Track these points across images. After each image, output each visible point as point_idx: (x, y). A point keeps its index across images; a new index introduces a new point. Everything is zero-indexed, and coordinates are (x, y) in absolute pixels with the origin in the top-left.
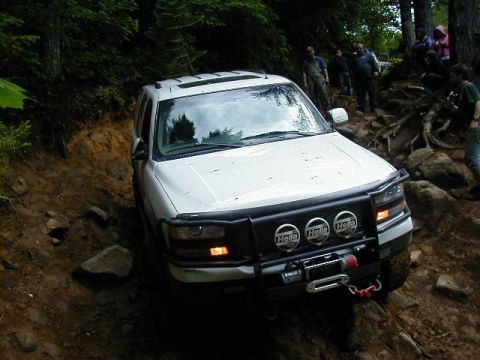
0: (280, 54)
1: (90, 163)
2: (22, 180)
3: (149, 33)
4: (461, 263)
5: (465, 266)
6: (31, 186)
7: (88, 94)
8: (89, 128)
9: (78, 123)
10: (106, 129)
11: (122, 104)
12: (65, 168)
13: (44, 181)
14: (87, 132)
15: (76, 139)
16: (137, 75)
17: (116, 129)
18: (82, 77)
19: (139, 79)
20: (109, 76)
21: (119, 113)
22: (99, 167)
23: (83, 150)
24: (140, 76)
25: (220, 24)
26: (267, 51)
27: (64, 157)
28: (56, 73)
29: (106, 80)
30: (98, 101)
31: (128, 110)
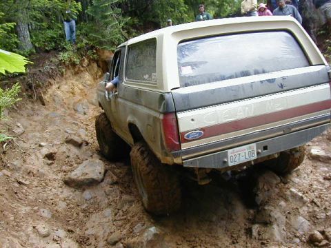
0: (180, 12)
1: (62, 106)
2: (19, 125)
3: (89, 10)
4: (325, 137)
5: (328, 139)
6: (25, 127)
7: (54, 59)
8: (58, 83)
9: (50, 80)
10: (70, 82)
11: (78, 63)
12: (46, 112)
13: (33, 123)
14: (57, 86)
15: (50, 91)
16: (85, 41)
17: (76, 80)
18: (47, 48)
19: (86, 44)
21: (76, 70)
22: (69, 108)
23: (56, 98)
26: (171, 12)
27: (44, 105)
28: (29, 48)
30: (61, 63)
31: (82, 66)
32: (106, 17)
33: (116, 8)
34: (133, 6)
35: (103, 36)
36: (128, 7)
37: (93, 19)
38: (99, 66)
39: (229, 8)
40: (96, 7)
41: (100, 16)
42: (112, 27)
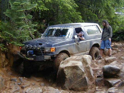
32: (19, 20)
33: (29, 14)
34: (43, 15)
35: (15, 35)
36: (39, 15)
37: (9, 20)
38: (7, 57)
39: (118, 27)
40: (13, 10)
41: (15, 18)
42: (23, 28)
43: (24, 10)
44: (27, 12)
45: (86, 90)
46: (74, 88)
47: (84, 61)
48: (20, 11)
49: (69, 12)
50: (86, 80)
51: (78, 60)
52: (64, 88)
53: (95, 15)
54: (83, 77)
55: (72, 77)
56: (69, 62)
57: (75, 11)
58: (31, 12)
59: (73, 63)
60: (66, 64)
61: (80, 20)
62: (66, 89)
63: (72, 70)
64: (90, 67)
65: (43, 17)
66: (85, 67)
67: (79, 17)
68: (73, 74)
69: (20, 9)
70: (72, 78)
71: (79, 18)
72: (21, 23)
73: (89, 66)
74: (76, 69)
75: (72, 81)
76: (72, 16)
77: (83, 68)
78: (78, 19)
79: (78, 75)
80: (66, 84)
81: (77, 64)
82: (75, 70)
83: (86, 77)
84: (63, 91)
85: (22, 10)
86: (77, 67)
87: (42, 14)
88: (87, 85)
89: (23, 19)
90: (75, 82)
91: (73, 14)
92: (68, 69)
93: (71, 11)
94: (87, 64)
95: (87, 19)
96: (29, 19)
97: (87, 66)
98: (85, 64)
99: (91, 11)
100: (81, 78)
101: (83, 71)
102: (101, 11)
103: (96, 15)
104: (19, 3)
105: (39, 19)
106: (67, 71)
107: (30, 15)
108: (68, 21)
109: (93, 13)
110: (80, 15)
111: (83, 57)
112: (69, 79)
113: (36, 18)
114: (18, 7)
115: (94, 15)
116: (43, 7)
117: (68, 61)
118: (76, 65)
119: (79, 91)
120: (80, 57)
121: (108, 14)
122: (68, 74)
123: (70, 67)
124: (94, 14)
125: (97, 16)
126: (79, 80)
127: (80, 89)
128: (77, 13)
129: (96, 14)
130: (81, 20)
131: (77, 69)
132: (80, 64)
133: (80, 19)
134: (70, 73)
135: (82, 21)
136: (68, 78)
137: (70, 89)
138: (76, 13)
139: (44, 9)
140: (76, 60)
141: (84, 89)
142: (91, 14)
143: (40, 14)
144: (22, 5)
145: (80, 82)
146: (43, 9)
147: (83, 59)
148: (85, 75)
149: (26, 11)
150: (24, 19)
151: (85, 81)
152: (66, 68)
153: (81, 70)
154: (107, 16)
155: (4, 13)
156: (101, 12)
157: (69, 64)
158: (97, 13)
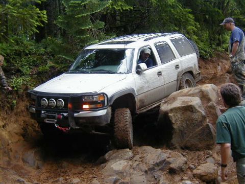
20: (22, 66)
24: (52, 64)
25: (127, 8)
29: (19, 71)
43: (90, 13)
44: (94, 17)
45: (211, 147)
46: (189, 144)
47: (204, 97)
48: (82, 16)
49: (169, 9)
50: (209, 129)
51: (193, 95)
52: (171, 147)
53: (218, 11)
54: (205, 124)
55: (185, 125)
56: (177, 100)
57: (180, 7)
58: (102, 16)
59: (184, 102)
60: (171, 103)
61: (190, 23)
62: (175, 148)
63: (183, 113)
64: (215, 105)
65: (123, 24)
66: (206, 107)
67: (188, 16)
68: (186, 120)
69: (80, 12)
70: (184, 128)
71: (189, 19)
72: (84, 36)
73: (213, 104)
74: (189, 110)
75: (186, 133)
76: (176, 16)
77: (203, 109)
78: (187, 20)
79: (194, 121)
80: (175, 140)
81: (191, 101)
82: (189, 113)
83: (210, 124)
84: (170, 151)
85: (86, 15)
86: (192, 108)
87: (121, 18)
88: (212, 138)
89: (88, 30)
90: (191, 135)
91: (177, 12)
92: (177, 113)
93: (173, 7)
94: (209, 100)
95: (203, 20)
96: (100, 29)
97: (210, 104)
98: (205, 102)
99: (210, 3)
100: (201, 126)
101: (203, 113)
102: (228, 3)
103: (220, 11)
104: (80, 2)
105: (117, 28)
106: (174, 115)
107: (101, 22)
108: (169, 26)
109: (214, 7)
110: (190, 13)
111: (201, 89)
112: (179, 130)
113: (111, 26)
114: (78, 9)
115: (215, 11)
116: (121, 5)
117: (174, 99)
118: (190, 104)
119: (199, 150)
120: (196, 89)
121: (242, 5)
122: (177, 120)
123: (179, 108)
124: (216, 9)
125: (223, 13)
126: (197, 130)
127: (200, 145)
128: (185, 10)
129: (219, 9)
130: (192, 23)
131: (192, 112)
132: (196, 101)
133: (191, 21)
134: (180, 119)
135: (195, 24)
136: (177, 128)
137: (182, 148)
138: (183, 10)
139: (124, 9)
140: (190, 95)
141: (208, 145)
142: (211, 10)
143: (118, 18)
144: (85, 6)
145: (199, 134)
146: (122, 9)
147: (201, 92)
148: (208, 120)
149: (92, 15)
150: (91, 30)
151: (208, 131)
152: (171, 110)
153: (199, 112)
154: (239, 10)
155: (55, 22)
156: (230, 4)
157: (177, 104)
158: (221, 7)
